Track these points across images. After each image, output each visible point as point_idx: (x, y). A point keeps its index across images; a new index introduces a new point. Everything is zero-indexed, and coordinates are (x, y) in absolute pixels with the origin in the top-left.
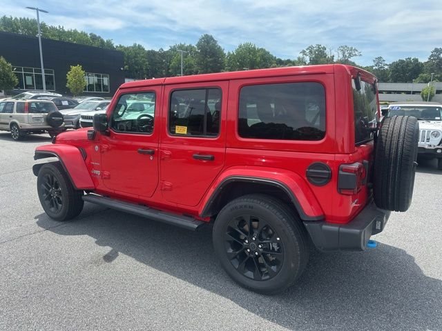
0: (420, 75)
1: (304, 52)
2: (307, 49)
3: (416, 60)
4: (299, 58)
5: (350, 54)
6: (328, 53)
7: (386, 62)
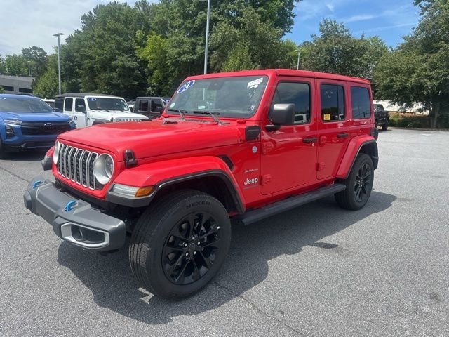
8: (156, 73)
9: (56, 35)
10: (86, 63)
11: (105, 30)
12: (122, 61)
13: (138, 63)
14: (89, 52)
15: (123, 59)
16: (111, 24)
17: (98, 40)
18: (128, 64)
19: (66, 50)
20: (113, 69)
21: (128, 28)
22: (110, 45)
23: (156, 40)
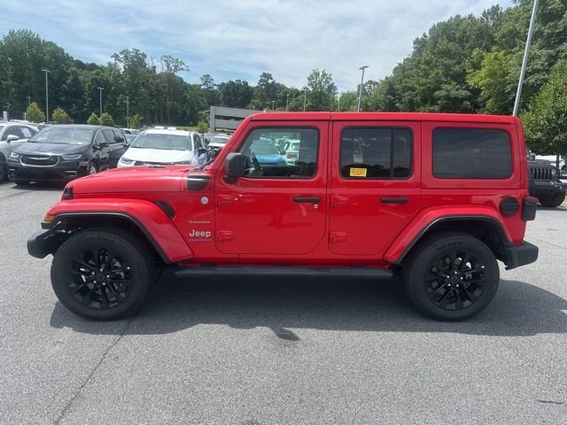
0: (253, 100)
1: (116, 56)
2: (121, 53)
3: (246, 84)
4: (110, 64)
5: (176, 67)
6: (149, 63)
7: (214, 82)
8: (489, 104)
9: (361, 69)
10: (407, 96)
11: (434, 53)
12: (448, 91)
13: (469, 90)
14: (411, 83)
15: (449, 87)
16: (443, 44)
17: (423, 67)
18: (454, 93)
19: (389, 82)
20: (434, 101)
21: (463, 47)
22: (436, 71)
23: (496, 58)
